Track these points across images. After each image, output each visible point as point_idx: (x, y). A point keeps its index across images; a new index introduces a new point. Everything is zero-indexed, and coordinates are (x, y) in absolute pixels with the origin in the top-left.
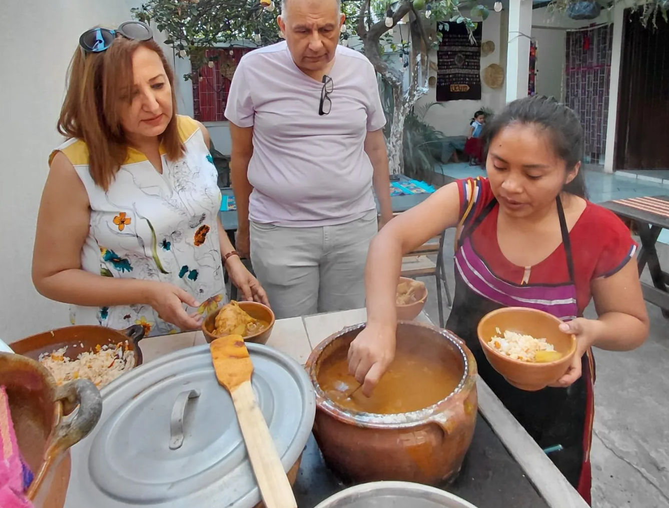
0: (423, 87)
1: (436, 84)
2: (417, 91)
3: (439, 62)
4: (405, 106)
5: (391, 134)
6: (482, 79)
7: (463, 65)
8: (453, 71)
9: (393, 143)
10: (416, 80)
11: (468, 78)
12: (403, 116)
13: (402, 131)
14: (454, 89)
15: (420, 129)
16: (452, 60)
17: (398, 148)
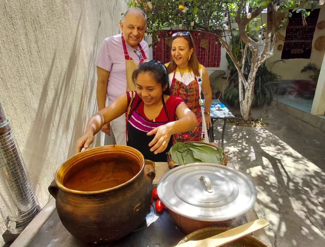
0: (270, 52)
1: (282, 49)
2: (266, 54)
3: (286, 35)
4: (258, 63)
5: (248, 78)
6: (313, 45)
7: (302, 37)
8: (294, 41)
9: (249, 83)
10: (266, 48)
11: (304, 45)
12: (256, 68)
13: (255, 77)
14: (293, 52)
15: (268, 75)
16: (295, 34)
17: (251, 86)
